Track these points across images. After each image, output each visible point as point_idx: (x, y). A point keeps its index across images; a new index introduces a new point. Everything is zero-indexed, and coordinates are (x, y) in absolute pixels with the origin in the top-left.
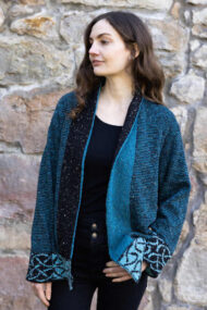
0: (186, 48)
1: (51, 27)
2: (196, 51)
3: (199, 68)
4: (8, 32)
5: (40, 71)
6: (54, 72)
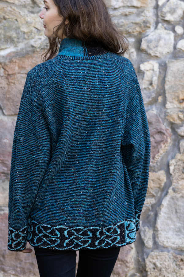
0: (154, 4)
2: (164, 5)
3: (168, 22)
5: (14, 35)
6: (28, 36)
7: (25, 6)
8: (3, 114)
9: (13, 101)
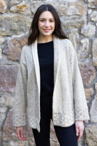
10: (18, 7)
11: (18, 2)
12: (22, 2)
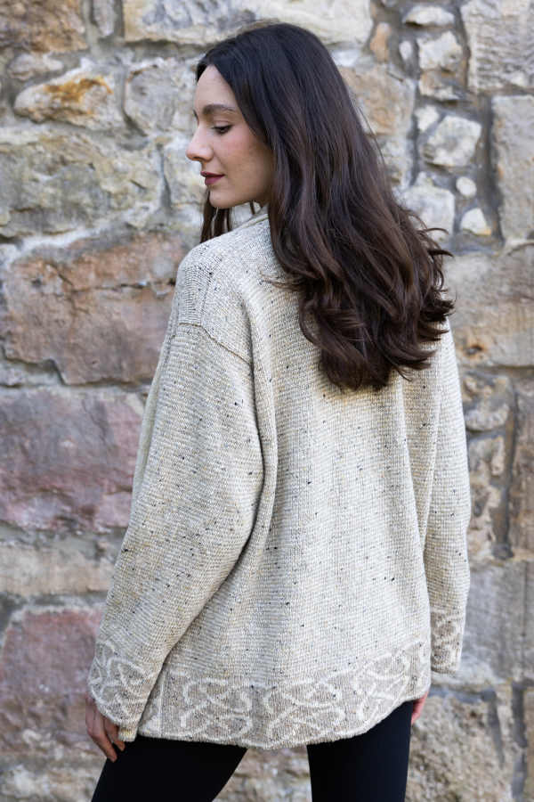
0: (408, 126)
1: (104, 100)
2: (431, 130)
3: (440, 169)
4: (10, 118)
5: (86, 200)
6: (117, 201)
7: (109, 133)
8: (62, 381)
9: (84, 353)
10: (55, 89)
11: (56, 65)
12: (77, 65)
